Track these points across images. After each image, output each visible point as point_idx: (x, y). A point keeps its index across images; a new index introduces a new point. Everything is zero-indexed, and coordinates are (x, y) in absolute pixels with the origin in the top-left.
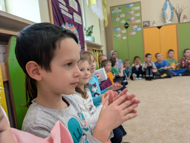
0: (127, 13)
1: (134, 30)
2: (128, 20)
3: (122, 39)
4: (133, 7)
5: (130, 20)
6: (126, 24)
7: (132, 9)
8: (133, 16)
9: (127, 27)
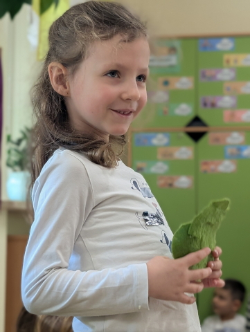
0: (202, 77)
1: (229, 150)
2: (205, 105)
3: (171, 185)
4: (233, 51)
5: (213, 105)
6: (197, 120)
7: (228, 61)
8: (228, 89)
9: (196, 137)
